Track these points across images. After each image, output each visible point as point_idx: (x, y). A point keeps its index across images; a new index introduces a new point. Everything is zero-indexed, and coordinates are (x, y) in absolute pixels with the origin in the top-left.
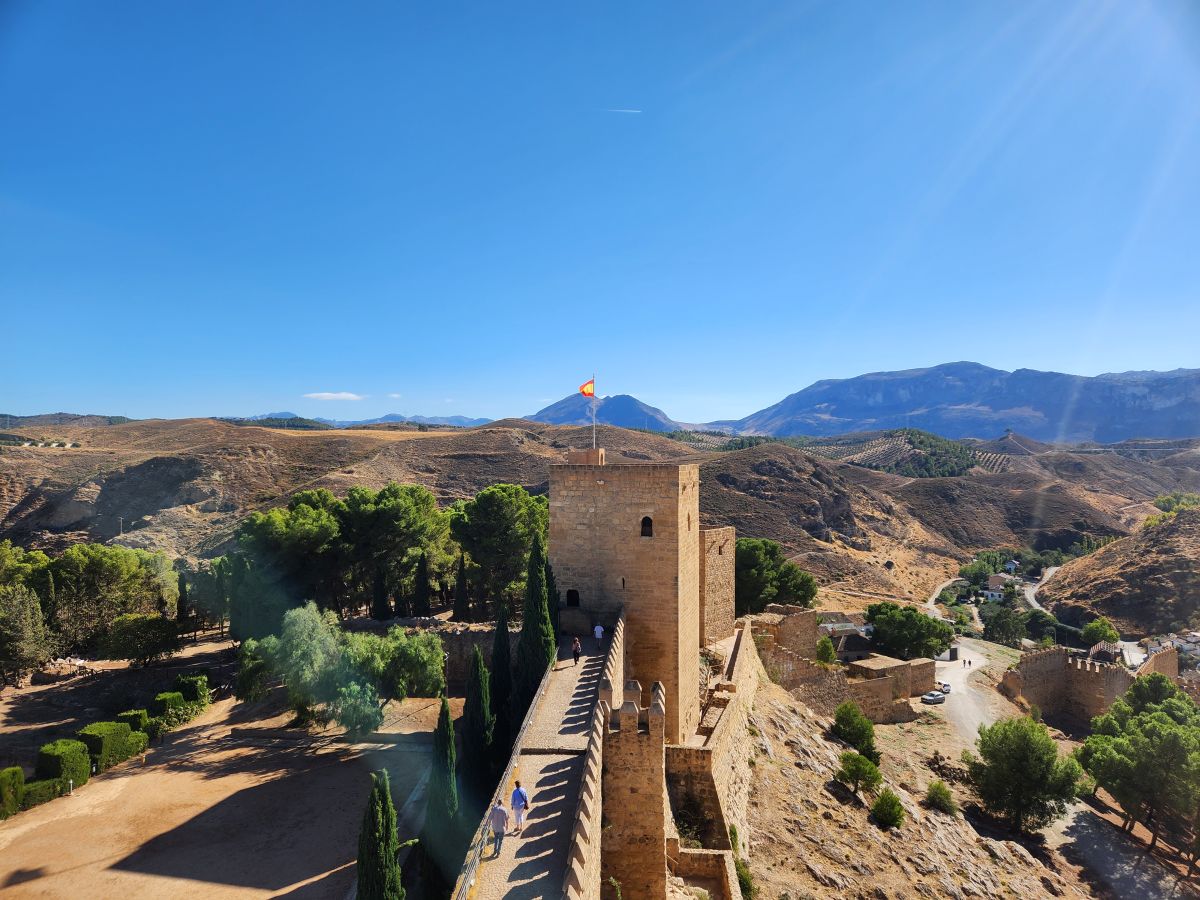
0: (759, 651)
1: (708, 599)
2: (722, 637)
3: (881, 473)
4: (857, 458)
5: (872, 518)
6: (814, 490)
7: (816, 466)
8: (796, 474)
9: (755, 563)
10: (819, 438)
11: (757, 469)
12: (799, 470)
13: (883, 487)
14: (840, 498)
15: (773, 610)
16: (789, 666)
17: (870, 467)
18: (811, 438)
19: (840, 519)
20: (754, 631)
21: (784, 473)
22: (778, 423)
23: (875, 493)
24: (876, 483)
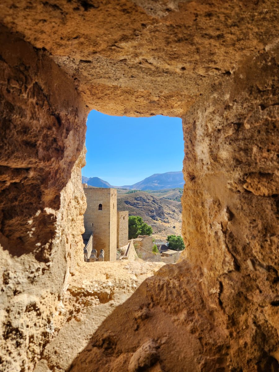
0: (135, 249)
1: (120, 233)
2: (124, 245)
3: (172, 201)
4: (165, 196)
5: (169, 214)
6: (153, 205)
7: (154, 198)
8: (148, 201)
9: (135, 224)
10: (155, 191)
11: (136, 199)
12: (149, 200)
13: (172, 205)
14: (160, 208)
15: (140, 237)
16: (144, 254)
17: (169, 199)
18: (153, 191)
19: (161, 214)
20: (134, 243)
21: (144, 200)
22: (143, 186)
23: (170, 206)
24: (170, 203)
